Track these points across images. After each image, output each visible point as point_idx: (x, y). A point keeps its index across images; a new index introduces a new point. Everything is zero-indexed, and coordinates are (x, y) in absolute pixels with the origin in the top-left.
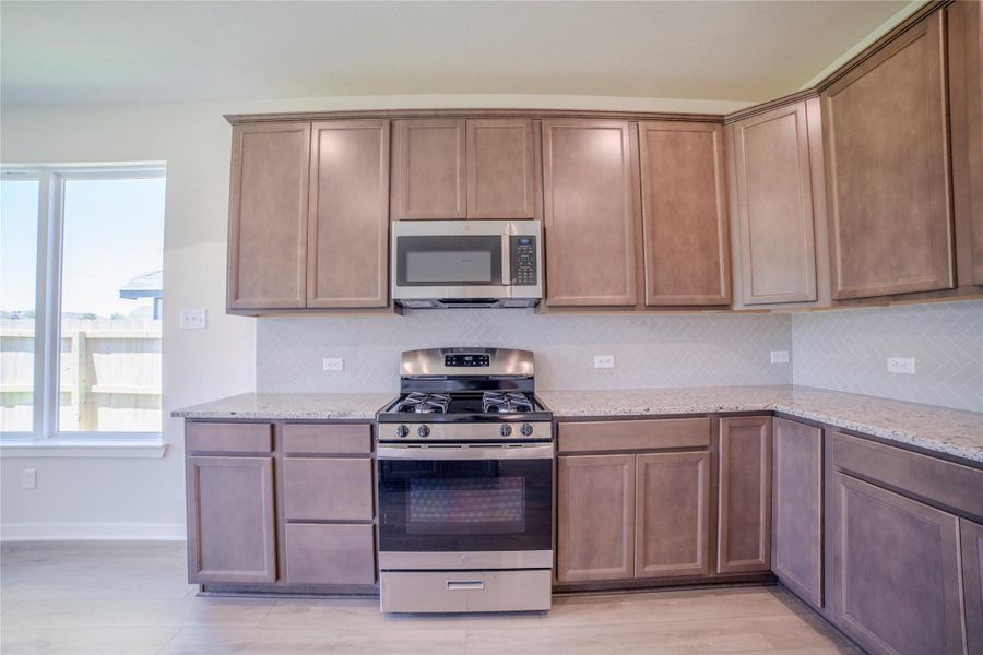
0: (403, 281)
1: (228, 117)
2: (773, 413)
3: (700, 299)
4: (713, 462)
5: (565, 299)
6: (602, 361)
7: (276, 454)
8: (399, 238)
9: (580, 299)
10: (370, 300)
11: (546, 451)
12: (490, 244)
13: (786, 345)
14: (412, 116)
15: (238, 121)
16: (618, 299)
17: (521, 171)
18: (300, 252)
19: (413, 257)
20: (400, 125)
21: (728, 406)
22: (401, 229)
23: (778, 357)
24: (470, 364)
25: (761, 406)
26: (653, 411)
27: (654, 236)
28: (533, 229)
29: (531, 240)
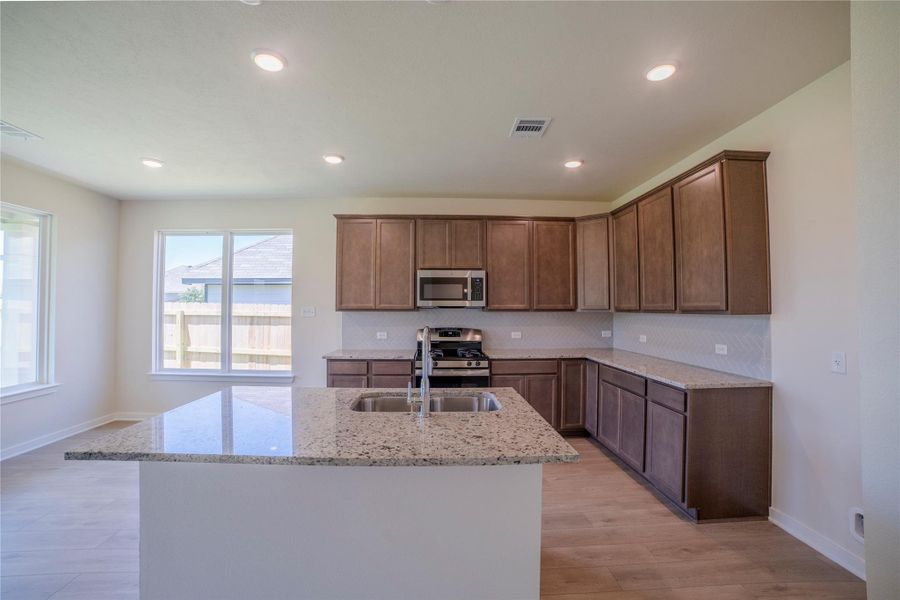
0: (422, 298)
1: (335, 216)
2: (586, 359)
3: (560, 306)
4: (559, 380)
5: (496, 306)
6: (516, 335)
7: (369, 375)
8: (421, 279)
9: (503, 306)
10: (405, 306)
11: (486, 373)
12: (463, 281)
13: (610, 328)
14: (425, 218)
15: (340, 217)
16: (521, 306)
17: (476, 245)
18: (372, 282)
19: (426, 286)
20: (420, 222)
21: (566, 356)
22: (421, 274)
23: (605, 334)
24: (451, 336)
25: (580, 356)
26: (532, 357)
27: (538, 276)
28: (481, 274)
29: (481, 280)
